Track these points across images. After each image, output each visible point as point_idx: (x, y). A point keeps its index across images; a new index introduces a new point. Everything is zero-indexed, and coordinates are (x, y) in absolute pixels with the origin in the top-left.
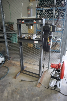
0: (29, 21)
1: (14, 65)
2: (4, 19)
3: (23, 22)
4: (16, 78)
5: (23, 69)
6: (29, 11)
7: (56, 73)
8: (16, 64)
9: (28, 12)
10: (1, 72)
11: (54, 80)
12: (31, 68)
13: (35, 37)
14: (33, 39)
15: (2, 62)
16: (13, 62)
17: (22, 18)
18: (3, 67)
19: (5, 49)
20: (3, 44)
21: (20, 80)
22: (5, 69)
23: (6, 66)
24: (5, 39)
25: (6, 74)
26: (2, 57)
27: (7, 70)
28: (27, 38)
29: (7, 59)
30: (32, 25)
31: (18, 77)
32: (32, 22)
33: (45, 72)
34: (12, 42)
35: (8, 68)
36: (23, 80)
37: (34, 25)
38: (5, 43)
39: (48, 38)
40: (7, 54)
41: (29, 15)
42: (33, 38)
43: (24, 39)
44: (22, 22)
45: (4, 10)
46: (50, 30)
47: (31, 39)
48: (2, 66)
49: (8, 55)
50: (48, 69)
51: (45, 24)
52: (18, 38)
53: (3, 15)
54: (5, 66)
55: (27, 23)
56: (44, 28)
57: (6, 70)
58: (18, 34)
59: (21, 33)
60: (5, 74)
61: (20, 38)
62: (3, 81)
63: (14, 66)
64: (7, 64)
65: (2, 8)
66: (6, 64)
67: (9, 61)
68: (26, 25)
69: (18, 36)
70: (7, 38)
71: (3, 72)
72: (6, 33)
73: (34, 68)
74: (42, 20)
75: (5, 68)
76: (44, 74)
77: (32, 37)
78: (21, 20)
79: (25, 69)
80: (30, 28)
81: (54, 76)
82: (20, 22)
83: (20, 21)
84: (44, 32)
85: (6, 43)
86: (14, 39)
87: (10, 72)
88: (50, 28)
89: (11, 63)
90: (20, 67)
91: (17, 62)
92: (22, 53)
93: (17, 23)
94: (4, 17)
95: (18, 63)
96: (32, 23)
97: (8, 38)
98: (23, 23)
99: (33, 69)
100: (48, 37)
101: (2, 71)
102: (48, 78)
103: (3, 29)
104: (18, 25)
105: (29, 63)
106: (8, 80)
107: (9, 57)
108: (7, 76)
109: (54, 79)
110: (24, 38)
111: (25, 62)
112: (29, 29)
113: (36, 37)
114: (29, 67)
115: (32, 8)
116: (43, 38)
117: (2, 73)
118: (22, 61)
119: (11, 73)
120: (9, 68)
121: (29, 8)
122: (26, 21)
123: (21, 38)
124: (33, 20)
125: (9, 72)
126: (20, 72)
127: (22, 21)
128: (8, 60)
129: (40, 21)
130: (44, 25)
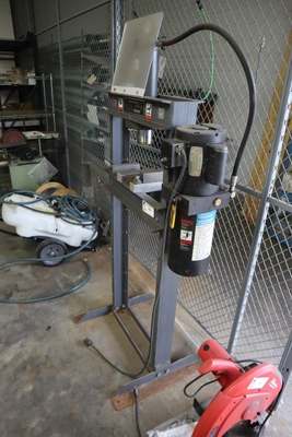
4: (79, 323)
14: (135, 192)
18: (80, 263)
22: (78, 273)
25: (66, 290)
26: (85, 226)
28: (125, 179)
32: (142, 112)
39: (174, 209)
42: (138, 186)
44: (119, 105)
47: (131, 188)
54: (85, 262)
57: (80, 277)
60: (62, 289)
71: (64, 280)
74: (167, 107)
77: (135, 182)
78: (116, 96)
92: (126, 238)
98: (121, 113)
100: (174, 203)
101: (64, 275)
117: (58, 281)
118: (126, 268)
126: (104, 309)
127: (117, 104)
129: (161, 113)
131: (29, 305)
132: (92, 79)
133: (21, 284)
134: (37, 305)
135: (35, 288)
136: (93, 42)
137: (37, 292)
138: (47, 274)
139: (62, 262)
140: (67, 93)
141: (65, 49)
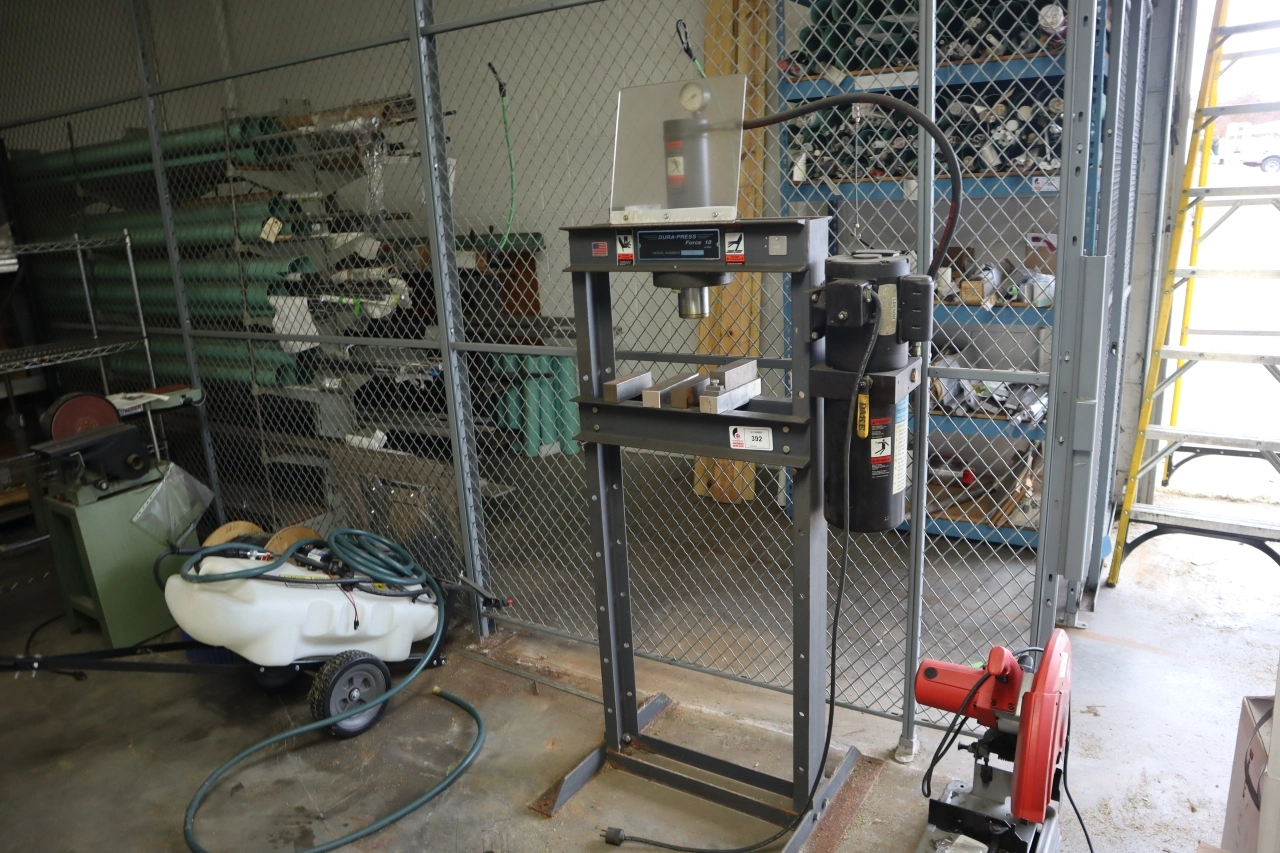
0: (680, 245)
1: (539, 683)
2: (445, 198)
3: (625, 258)
4: (555, 817)
5: (630, 724)
6: (680, 160)
7: (985, 774)
8: (559, 675)
9: (671, 167)
10: (402, 745)
11: (964, 846)
12: (713, 725)
13: (743, 386)
14: (720, 411)
15: (419, 646)
16: (530, 654)
17: (616, 219)
18: (426, 701)
19: (447, 518)
20: (432, 466)
21: (596, 837)
22: (444, 724)
23: (455, 694)
24: (451, 416)
25: (450, 768)
26: (414, 597)
27: (466, 735)
28: (666, 398)
29: (466, 621)
30: (713, 279)
31: (572, 805)
32: (712, 252)
33: (872, 762)
34: (522, 438)
35: (471, 713)
36: (627, 831)
37: (728, 278)
38: (455, 454)
39: (864, 399)
40: (463, 565)
41: (680, 193)
42: (721, 398)
43: (632, 412)
44: (620, 250)
45: (446, 120)
46: (869, 328)
47: (704, 408)
48: (418, 695)
49: (480, 579)
50: (907, 735)
51: (832, 269)
52: (585, 408)
53: (442, 159)
54: (440, 695)
55: (663, 265)
56: (821, 305)
57: (455, 728)
58: (585, 368)
59: (606, 355)
60: (439, 769)
61: (599, 408)
62: (421, 834)
63: (534, 692)
64: (466, 673)
65: (435, 98)
66: (456, 676)
67: (488, 644)
68: (657, 283)
69: (585, 387)
70: (477, 406)
71: (419, 749)
72: (460, 353)
73: (748, 722)
74: (795, 231)
75: (444, 710)
76: (861, 791)
77: (714, 392)
78: (609, 233)
79: (650, 729)
80: (694, 309)
81: (969, 807)
82: (595, 253)
83: (600, 249)
84: (822, 342)
85: (463, 448)
86: (548, 417)
87: (495, 756)
88: (874, 307)
89: (509, 667)
90: (601, 708)
91: (569, 654)
92: (617, 555)
93: (572, 260)
94: (444, 179)
95: (583, 669)
96: (709, 265)
97: (483, 405)
98: (627, 264)
99: (744, 732)
100: (861, 390)
101: (409, 740)
102: (896, 827)
103: (431, 294)
104: (578, 279)
105: (699, 668)
106: (471, 823)
107: (487, 602)
108: (462, 787)
109: (962, 839)
110: (639, 398)
111: (659, 653)
112: (683, 313)
113: (753, 390)
114: (692, 707)
115: (708, 129)
116: (822, 401)
117: (409, 757)
118: (624, 634)
119: (503, 761)
120: (481, 714)
121: (676, 135)
122: (655, 243)
123: (608, 399)
124: (714, 237)
125: (481, 756)
126: (593, 757)
127: (613, 249)
128: (474, 638)
129: (778, 245)
130: (820, 277)
131: (384, 835)
132: (271, 230)
133: (313, 802)
134: (409, 825)
135: (361, 795)
136: (257, 136)
137: (375, 802)
138: (364, 753)
139: (384, 711)
140: (189, 281)
141: (168, 155)
